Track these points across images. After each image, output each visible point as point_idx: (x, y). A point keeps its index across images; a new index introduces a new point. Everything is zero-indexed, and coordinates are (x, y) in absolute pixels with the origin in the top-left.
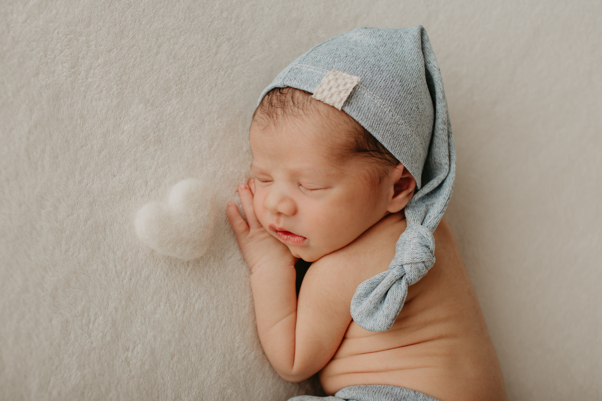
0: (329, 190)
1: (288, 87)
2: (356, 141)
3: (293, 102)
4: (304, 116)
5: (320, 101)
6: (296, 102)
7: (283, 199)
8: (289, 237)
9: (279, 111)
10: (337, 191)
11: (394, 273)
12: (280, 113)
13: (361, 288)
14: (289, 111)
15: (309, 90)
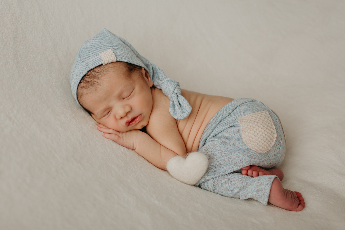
0: (134, 90)
1: (89, 71)
2: (128, 67)
3: (98, 72)
4: (107, 72)
5: (107, 64)
6: (99, 72)
7: (124, 107)
8: (135, 120)
9: (95, 80)
10: (137, 88)
11: (174, 96)
12: (97, 80)
13: (171, 111)
14: (99, 76)
15: (100, 64)
